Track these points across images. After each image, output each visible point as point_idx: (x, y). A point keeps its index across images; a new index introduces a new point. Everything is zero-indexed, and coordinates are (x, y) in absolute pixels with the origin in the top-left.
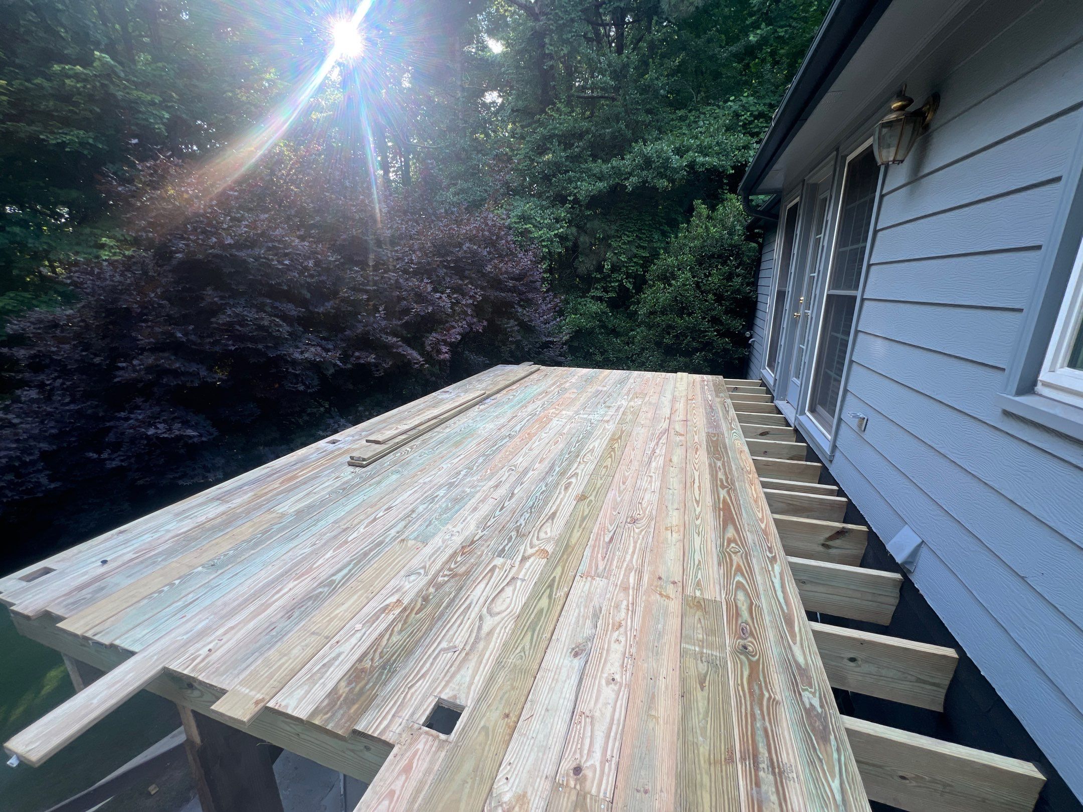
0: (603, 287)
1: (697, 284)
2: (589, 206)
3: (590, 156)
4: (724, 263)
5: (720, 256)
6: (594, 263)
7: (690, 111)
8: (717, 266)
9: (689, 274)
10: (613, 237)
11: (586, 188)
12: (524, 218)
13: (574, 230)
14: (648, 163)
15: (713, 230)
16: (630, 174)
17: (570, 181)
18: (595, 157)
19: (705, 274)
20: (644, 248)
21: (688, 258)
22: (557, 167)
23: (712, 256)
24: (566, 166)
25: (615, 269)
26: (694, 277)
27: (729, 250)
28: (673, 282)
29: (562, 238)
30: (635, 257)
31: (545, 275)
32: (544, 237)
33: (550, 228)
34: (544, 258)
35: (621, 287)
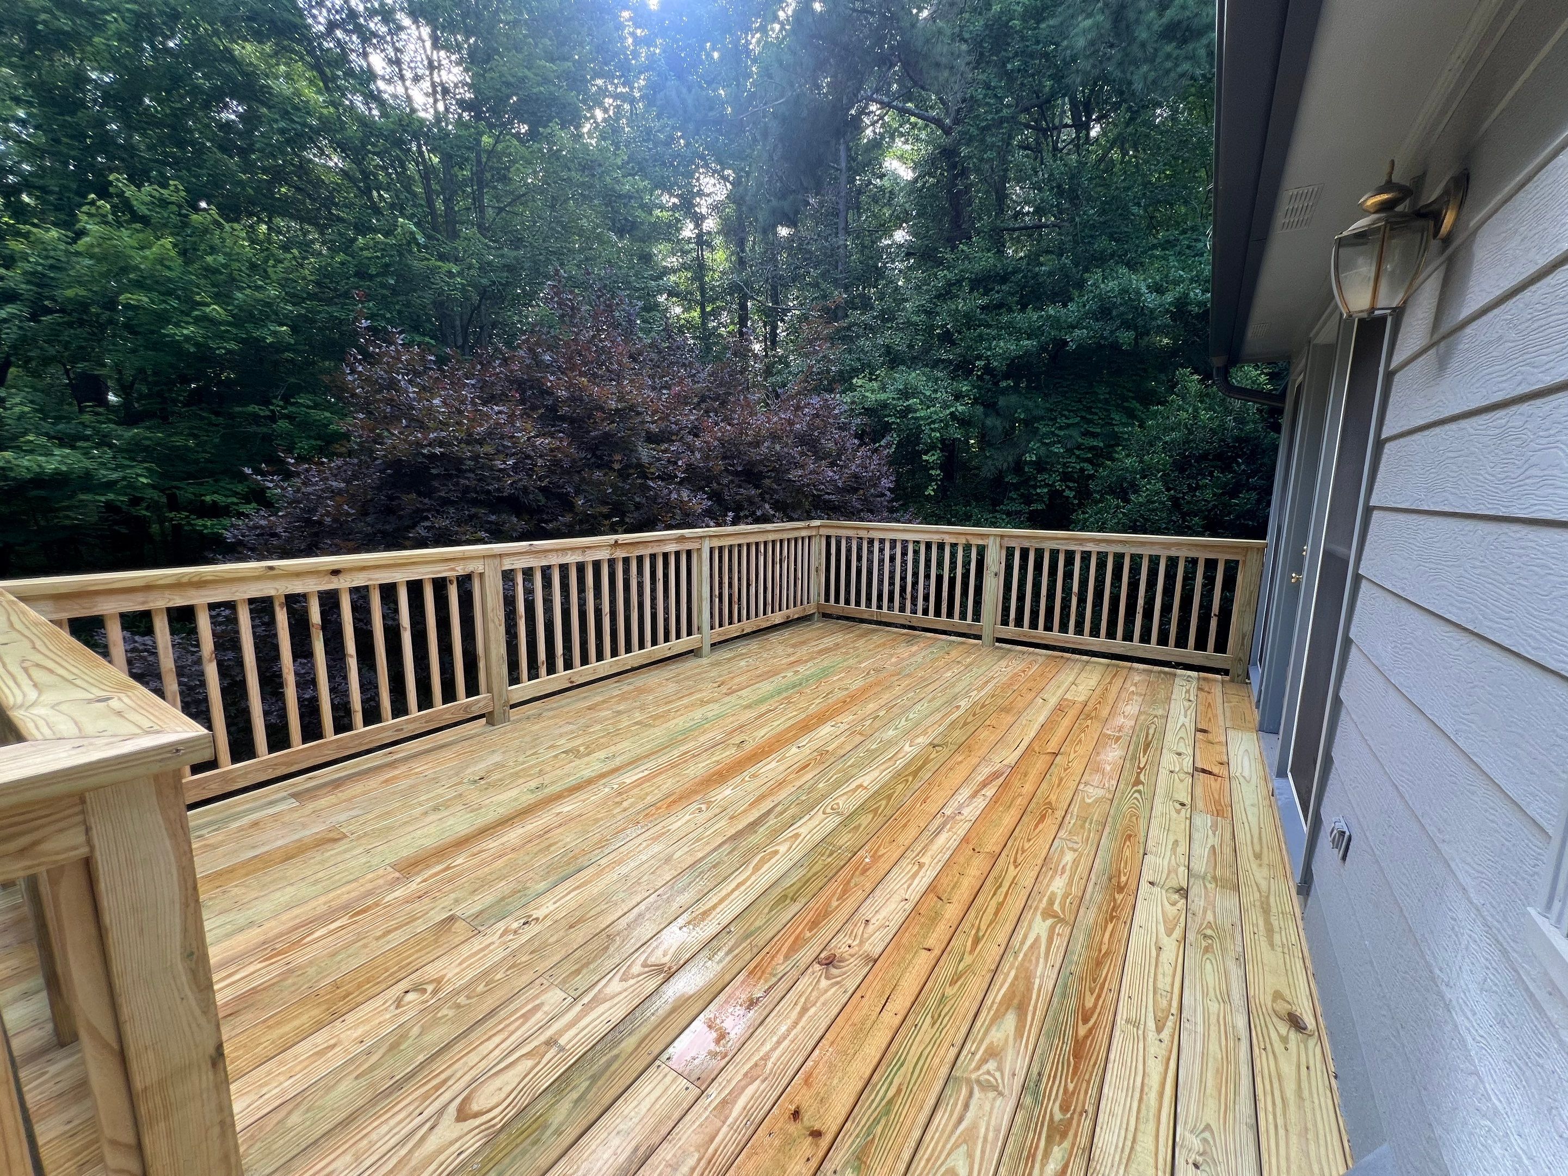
0: (1022, 495)
1: (1176, 502)
2: (1006, 377)
3: (1017, 303)
4: (1226, 468)
5: (1219, 456)
6: (1010, 459)
7: (1184, 232)
8: (1211, 474)
9: (1160, 485)
10: (1042, 418)
11: (1006, 347)
12: (905, 394)
13: (980, 409)
14: (1104, 312)
15: (1204, 415)
16: (1074, 327)
17: (981, 338)
18: (1024, 305)
19: (1189, 485)
20: (1094, 435)
21: (1159, 458)
22: (969, 321)
23: (1204, 457)
24: (979, 320)
25: (1040, 466)
26: (1168, 490)
27: (1234, 447)
28: (1133, 497)
29: (964, 422)
30: (1079, 448)
31: (933, 472)
32: (935, 417)
33: (945, 406)
34: (932, 447)
35: (1055, 494)
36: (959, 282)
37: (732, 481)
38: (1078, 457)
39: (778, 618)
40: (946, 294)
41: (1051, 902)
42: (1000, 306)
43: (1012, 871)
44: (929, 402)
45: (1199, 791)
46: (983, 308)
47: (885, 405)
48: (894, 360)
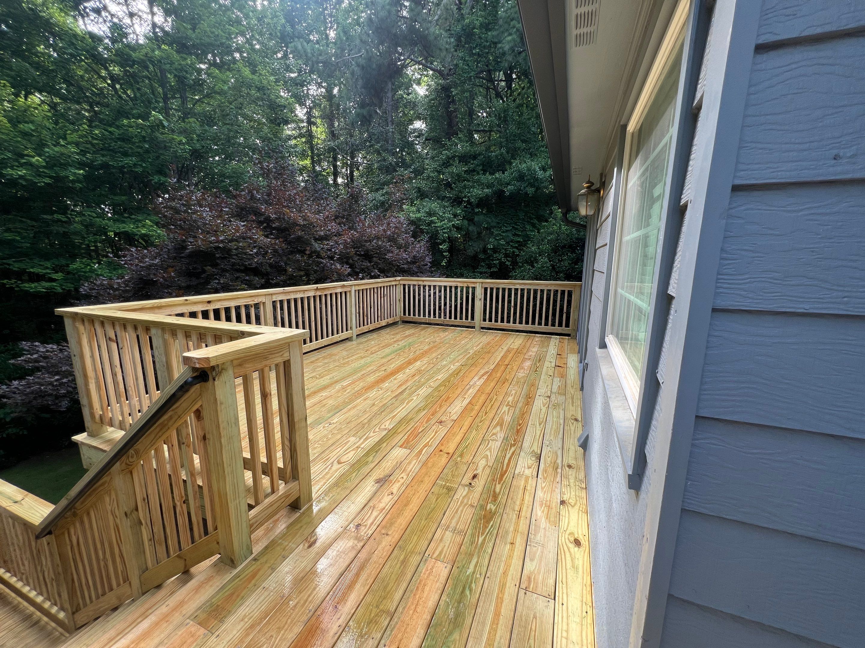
0: (487, 264)
1: (553, 267)
2: (478, 206)
3: (482, 170)
4: (573, 252)
5: (570, 246)
6: (481, 247)
8: (567, 254)
9: (546, 259)
10: (495, 227)
11: (477, 192)
12: (430, 214)
13: (466, 222)
14: (521, 177)
15: (564, 228)
16: (508, 184)
17: (465, 187)
18: (485, 171)
19: (559, 260)
20: (518, 236)
21: (546, 247)
22: (459, 178)
23: (564, 247)
24: (464, 177)
25: (495, 250)
26: (550, 261)
28: (535, 265)
29: (458, 228)
30: (512, 242)
31: (445, 254)
32: (445, 226)
33: (450, 220)
34: (444, 241)
35: (501, 264)
36: (454, 157)
37: (359, 259)
38: (511, 246)
39: (383, 323)
40: (446, 164)
41: (508, 403)
42: (474, 171)
43: (495, 397)
44: (442, 219)
45: (556, 372)
46: (465, 171)
47: (419, 219)
48: (422, 195)
